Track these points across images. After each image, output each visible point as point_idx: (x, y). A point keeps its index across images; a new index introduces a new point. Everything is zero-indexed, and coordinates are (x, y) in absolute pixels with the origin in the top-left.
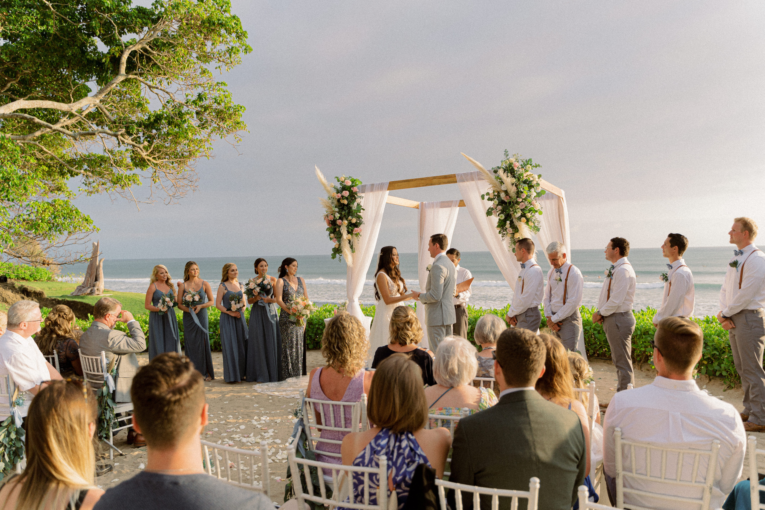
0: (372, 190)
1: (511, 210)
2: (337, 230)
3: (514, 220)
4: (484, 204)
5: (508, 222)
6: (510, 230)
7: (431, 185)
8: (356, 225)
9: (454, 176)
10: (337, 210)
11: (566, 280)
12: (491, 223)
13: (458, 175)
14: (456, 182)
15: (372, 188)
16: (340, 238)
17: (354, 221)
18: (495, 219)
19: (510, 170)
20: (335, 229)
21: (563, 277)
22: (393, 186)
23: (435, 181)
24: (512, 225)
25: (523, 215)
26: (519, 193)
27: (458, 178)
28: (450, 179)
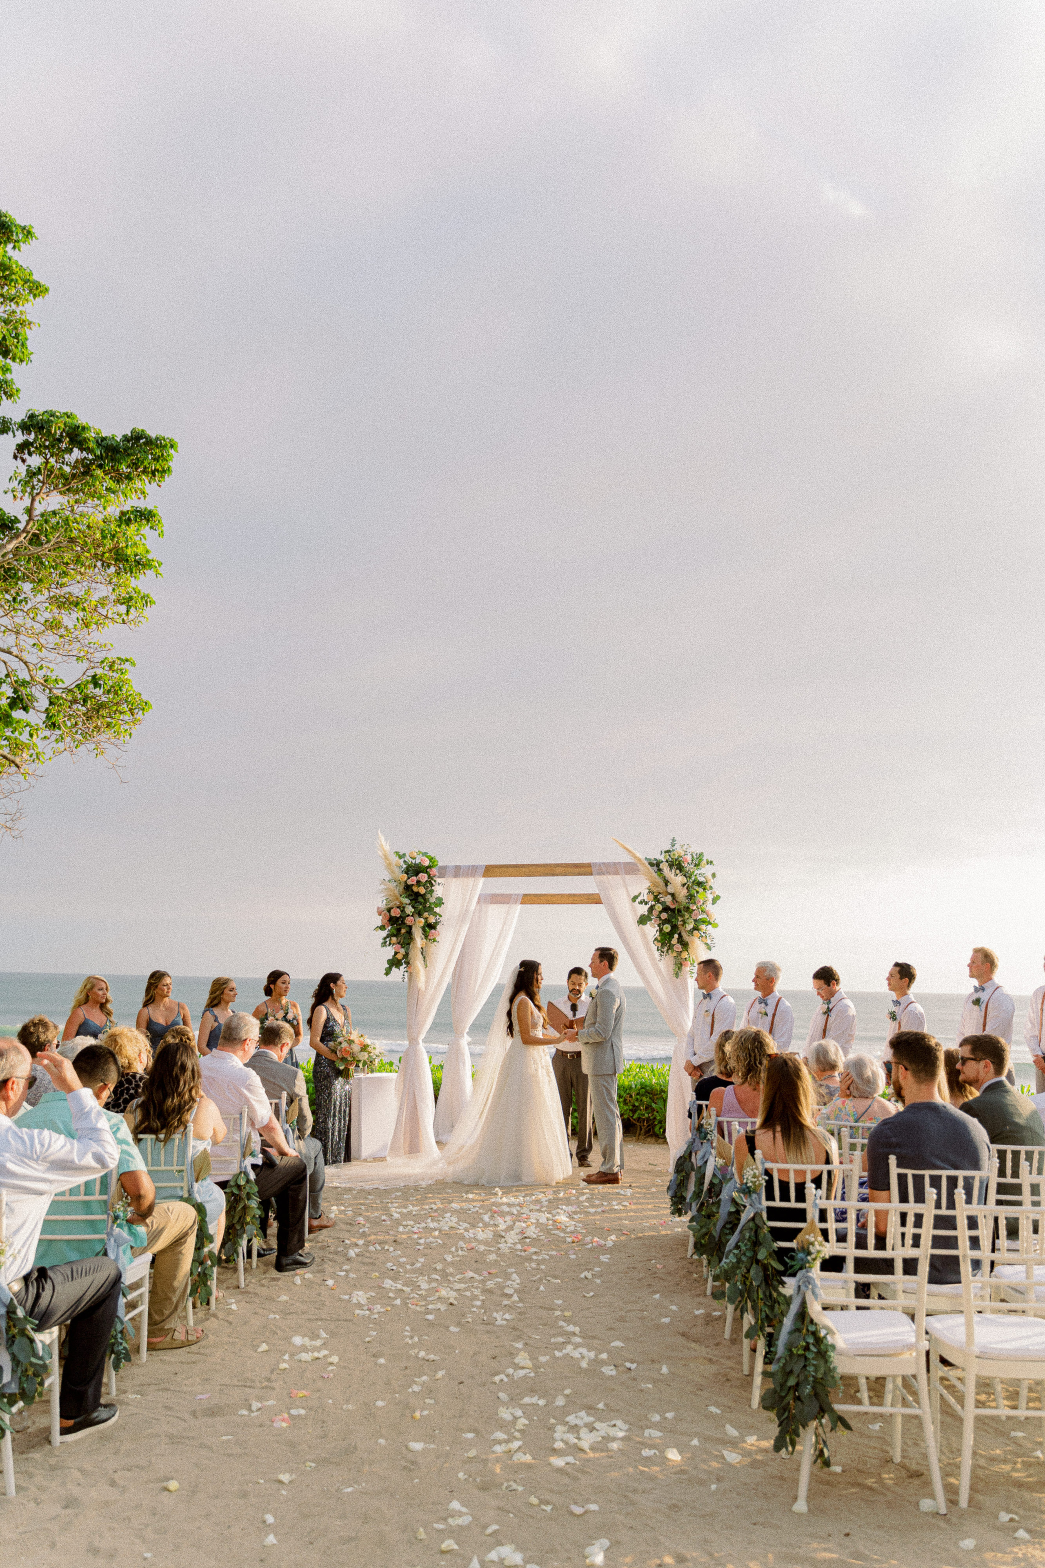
0: (456, 875)
1: (680, 919)
2: (403, 931)
3: (684, 934)
4: (634, 910)
5: (676, 936)
6: (678, 948)
7: (553, 875)
8: (432, 926)
9: (589, 865)
10: (407, 901)
11: (774, 1015)
12: (644, 936)
13: (595, 864)
14: (591, 874)
15: (458, 872)
16: (409, 944)
17: (432, 920)
18: (651, 930)
19: (677, 865)
20: (399, 930)
21: (770, 1010)
22: (490, 871)
23: (559, 870)
24: (681, 940)
25: (696, 928)
26: (691, 897)
27: (594, 870)
28: (582, 869)
